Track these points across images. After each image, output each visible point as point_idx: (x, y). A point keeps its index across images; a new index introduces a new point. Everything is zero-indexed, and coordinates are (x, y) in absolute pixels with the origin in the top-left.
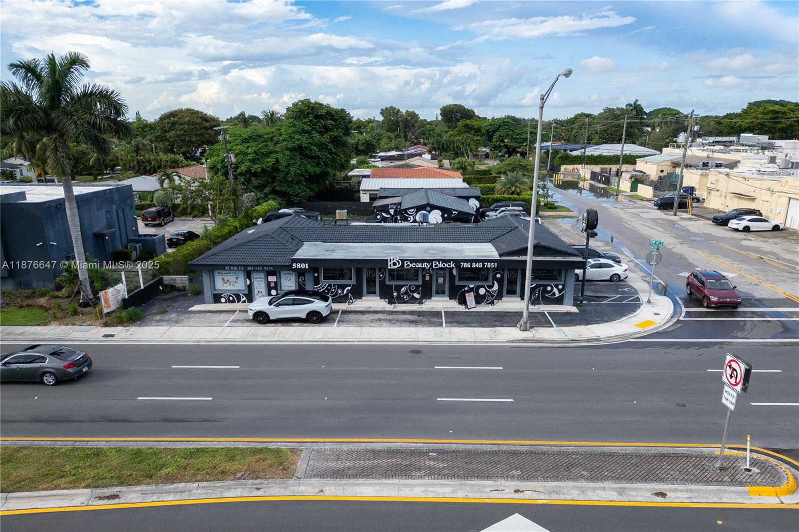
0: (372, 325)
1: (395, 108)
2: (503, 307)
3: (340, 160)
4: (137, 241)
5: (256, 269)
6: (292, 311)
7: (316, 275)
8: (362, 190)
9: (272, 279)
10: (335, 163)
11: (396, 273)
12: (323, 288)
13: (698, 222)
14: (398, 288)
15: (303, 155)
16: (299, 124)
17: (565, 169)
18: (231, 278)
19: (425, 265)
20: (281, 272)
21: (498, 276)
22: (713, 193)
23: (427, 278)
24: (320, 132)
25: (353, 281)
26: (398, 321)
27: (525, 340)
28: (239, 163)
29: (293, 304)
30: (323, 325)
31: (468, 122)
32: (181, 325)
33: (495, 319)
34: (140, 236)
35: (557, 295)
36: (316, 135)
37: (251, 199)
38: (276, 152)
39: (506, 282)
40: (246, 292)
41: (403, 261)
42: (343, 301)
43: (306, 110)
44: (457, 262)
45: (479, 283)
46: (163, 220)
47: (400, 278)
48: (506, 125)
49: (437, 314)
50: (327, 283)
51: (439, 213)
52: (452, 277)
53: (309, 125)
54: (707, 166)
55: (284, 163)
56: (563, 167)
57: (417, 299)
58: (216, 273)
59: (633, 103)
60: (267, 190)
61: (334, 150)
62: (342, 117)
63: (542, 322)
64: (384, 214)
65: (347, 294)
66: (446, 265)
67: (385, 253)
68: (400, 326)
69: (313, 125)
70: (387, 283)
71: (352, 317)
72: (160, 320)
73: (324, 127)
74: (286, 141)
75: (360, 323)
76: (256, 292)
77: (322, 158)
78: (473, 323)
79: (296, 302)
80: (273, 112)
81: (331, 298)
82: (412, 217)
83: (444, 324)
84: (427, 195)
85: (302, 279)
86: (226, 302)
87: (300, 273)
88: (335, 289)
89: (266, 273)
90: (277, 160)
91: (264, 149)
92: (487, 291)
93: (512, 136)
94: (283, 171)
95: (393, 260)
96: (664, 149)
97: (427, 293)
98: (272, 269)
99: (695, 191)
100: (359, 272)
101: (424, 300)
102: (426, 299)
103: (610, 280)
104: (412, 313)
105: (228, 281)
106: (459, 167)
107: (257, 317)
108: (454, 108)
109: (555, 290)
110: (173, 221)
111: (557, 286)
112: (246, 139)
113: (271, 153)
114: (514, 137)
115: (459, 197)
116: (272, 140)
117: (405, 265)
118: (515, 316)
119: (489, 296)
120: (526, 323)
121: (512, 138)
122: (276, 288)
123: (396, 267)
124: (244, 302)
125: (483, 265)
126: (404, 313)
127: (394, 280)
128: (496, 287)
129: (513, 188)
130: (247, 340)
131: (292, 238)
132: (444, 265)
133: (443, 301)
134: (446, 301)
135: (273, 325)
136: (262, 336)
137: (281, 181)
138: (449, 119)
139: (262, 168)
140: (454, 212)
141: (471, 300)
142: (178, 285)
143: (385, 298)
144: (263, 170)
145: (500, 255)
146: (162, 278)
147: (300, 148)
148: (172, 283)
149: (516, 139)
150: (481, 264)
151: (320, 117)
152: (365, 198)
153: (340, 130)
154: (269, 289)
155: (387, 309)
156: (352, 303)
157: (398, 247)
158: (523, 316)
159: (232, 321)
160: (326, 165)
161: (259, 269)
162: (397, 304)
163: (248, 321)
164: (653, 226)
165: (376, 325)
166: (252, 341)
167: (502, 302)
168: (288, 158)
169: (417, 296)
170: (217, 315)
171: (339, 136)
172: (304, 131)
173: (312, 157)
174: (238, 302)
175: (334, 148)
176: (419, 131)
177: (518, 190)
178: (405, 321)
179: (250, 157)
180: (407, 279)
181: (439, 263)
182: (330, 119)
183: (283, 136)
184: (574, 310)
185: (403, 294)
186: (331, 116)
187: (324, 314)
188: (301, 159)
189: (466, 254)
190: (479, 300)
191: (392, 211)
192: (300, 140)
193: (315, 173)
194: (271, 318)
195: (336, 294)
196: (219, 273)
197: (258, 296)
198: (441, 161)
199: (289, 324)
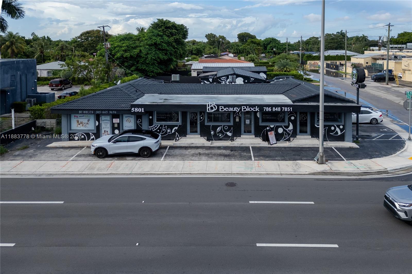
0: (193, 158)
1: (213, 34)
2: (298, 143)
3: (180, 52)
4: (33, 97)
5: (103, 112)
6: (127, 147)
7: (151, 117)
8: (193, 69)
9: (116, 121)
10: (176, 54)
11: (213, 116)
12: (155, 128)
13: (404, 88)
14: (215, 128)
15: (157, 49)
16: (156, 32)
17: (310, 63)
18: (85, 120)
19: (235, 109)
20: (124, 115)
21: (293, 118)
22: (406, 72)
23: (237, 120)
24: (168, 36)
25: (180, 123)
26: (215, 155)
27: (324, 173)
28: (116, 52)
29: (128, 141)
30: (152, 159)
31: (253, 40)
32: (33, 159)
33: (294, 153)
34: (38, 93)
35: (339, 133)
36: (166, 38)
37: (121, 73)
38: (141, 46)
39: (298, 123)
40: (95, 132)
41: (218, 106)
42: (171, 138)
43: (160, 24)
44: (261, 107)
45: (278, 124)
46: (63, 86)
47: (216, 120)
48: (274, 41)
49: (246, 149)
50: (159, 124)
51: (242, 79)
52: (256, 119)
53: (162, 32)
54: (397, 58)
55: (144, 52)
56: (308, 62)
57: (229, 137)
58: (73, 116)
59: (340, 32)
60: (133, 68)
61: (176, 46)
62: (182, 28)
63: (332, 155)
64: (205, 82)
65: (175, 133)
66: (252, 109)
67: (205, 101)
68: (216, 160)
69: (164, 32)
70: (206, 124)
71: (177, 151)
72: (18, 155)
73: (171, 33)
74: (147, 40)
75: (183, 157)
76: (103, 132)
77: (169, 50)
78: (276, 157)
79: (131, 139)
80: (143, 28)
81: (160, 136)
82: (224, 82)
83: (253, 158)
84: (233, 69)
85: (139, 120)
86: (78, 140)
87: (138, 116)
88: (165, 129)
89: (111, 116)
90: (140, 51)
91: (133, 44)
92: (284, 130)
93: (278, 47)
94: (144, 57)
95: (211, 105)
96: (365, 52)
97: (237, 133)
98: (116, 112)
99: (393, 72)
100: (184, 115)
101: (235, 138)
102: (237, 136)
103: (371, 123)
104: (225, 148)
105: (81, 123)
106: (250, 60)
107: (98, 152)
108: (245, 34)
109: (338, 129)
110: (71, 87)
111: (338, 126)
112: (123, 39)
113: (137, 47)
114: (279, 47)
115: (253, 72)
116: (138, 40)
117: (220, 109)
118: (309, 151)
119: (286, 134)
120: (322, 157)
121: (278, 48)
122: (118, 128)
123: (213, 111)
124: (93, 139)
125: (282, 109)
126: (219, 148)
127: (212, 121)
128: (291, 127)
129: (285, 69)
130: (84, 173)
131: (136, 91)
132: (250, 109)
133: (250, 138)
134: (253, 138)
135: (110, 159)
136: (98, 170)
137: (142, 63)
138: (242, 40)
139: (131, 55)
140: (251, 79)
141: (272, 138)
142: (48, 127)
143: (204, 136)
144: (131, 57)
145: (293, 102)
146: (36, 121)
147: (155, 44)
148: (43, 125)
149: (280, 48)
150: (279, 108)
151: (169, 28)
152: (194, 74)
153: (180, 35)
154: (113, 129)
155: (206, 145)
156: (178, 140)
157: (214, 97)
158: (319, 151)
159: (78, 156)
160: (171, 54)
161: (105, 112)
162: (214, 141)
163: (90, 155)
164: (378, 90)
165: (196, 158)
166: (88, 174)
167: (297, 139)
168: (147, 50)
169: (229, 134)
170: (68, 150)
171: (180, 39)
172: (158, 35)
173: (163, 50)
174: (88, 140)
175: (177, 46)
176: (226, 46)
177: (288, 70)
178: (221, 155)
179: (123, 49)
180: (222, 121)
181: (247, 108)
182: (175, 29)
183: (146, 38)
184: (354, 145)
185: (218, 133)
186: (175, 27)
187: (154, 150)
188: (155, 50)
189: (267, 101)
190: (279, 137)
191: (211, 80)
192: (155, 40)
193: (164, 59)
194: (110, 153)
195: (166, 133)
196: (75, 116)
197: (105, 134)
198: (240, 57)
199: (124, 158)
